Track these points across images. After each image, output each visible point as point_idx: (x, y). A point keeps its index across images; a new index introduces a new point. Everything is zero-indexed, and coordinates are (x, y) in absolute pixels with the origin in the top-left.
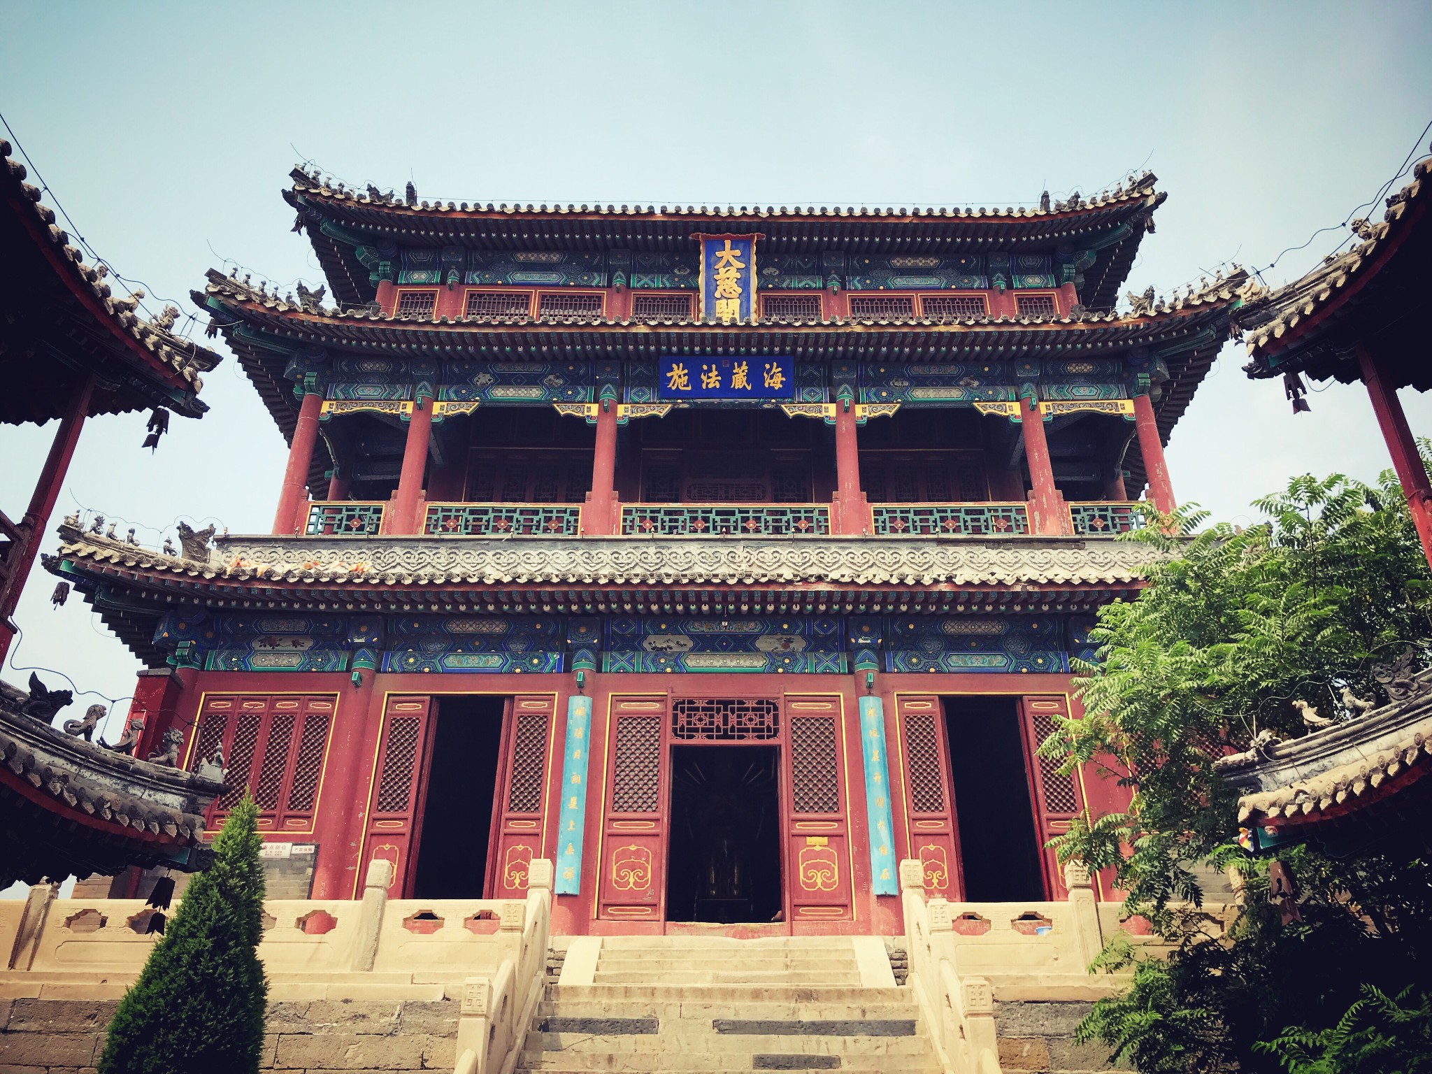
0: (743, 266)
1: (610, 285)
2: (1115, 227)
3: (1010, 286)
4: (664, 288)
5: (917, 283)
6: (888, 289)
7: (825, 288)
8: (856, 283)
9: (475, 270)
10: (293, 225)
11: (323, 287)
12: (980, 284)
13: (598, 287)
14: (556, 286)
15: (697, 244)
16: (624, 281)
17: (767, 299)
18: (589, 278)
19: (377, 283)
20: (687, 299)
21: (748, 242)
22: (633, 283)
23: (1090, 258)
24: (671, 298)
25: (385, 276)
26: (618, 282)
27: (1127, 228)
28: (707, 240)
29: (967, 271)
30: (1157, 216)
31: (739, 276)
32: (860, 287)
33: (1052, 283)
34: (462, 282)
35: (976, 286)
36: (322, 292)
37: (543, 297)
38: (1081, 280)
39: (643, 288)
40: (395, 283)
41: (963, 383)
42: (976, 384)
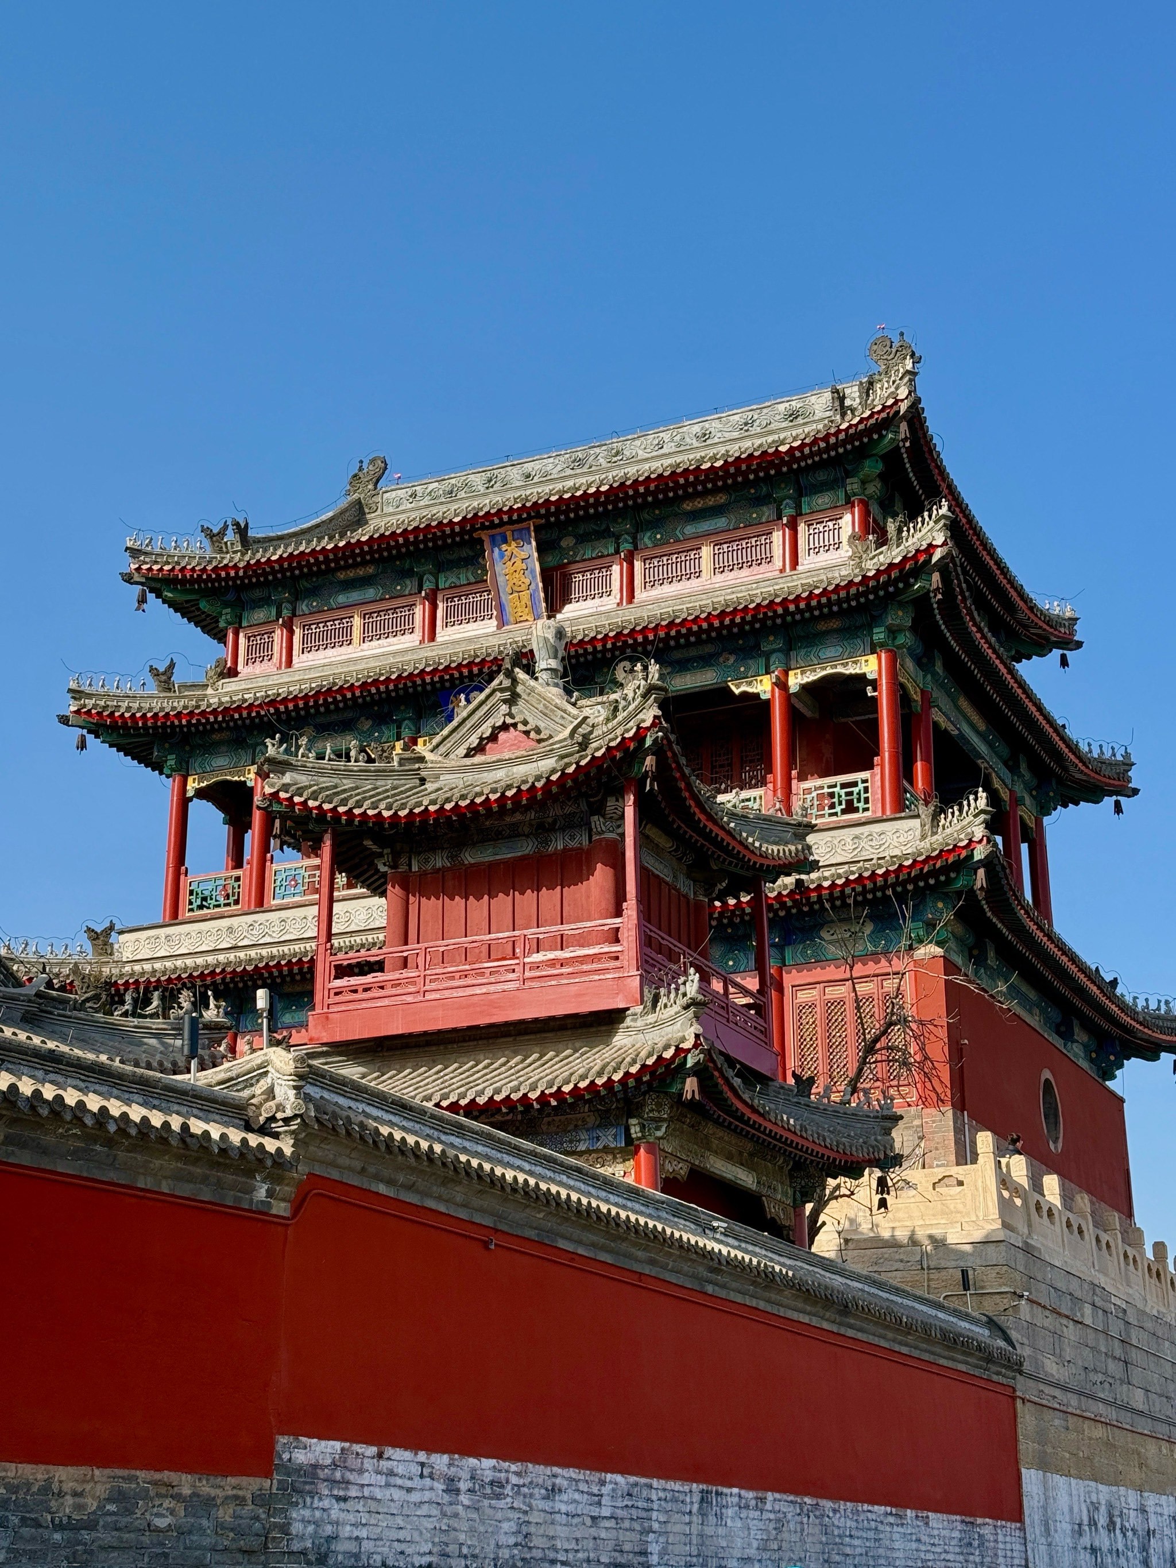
0: (527, 556)
1: (420, 591)
3: (798, 513)
4: (468, 583)
5: (706, 528)
6: (677, 541)
7: (616, 552)
8: (646, 541)
9: (305, 600)
12: (769, 516)
13: (410, 594)
14: (374, 601)
16: (432, 586)
18: (402, 587)
21: (528, 529)
22: (441, 585)
24: (476, 592)
25: (230, 623)
26: (428, 586)
28: (490, 537)
29: (756, 503)
31: (524, 567)
32: (649, 544)
34: (294, 614)
37: (363, 614)
39: (450, 588)
40: (241, 627)
41: (721, 660)
42: (732, 660)
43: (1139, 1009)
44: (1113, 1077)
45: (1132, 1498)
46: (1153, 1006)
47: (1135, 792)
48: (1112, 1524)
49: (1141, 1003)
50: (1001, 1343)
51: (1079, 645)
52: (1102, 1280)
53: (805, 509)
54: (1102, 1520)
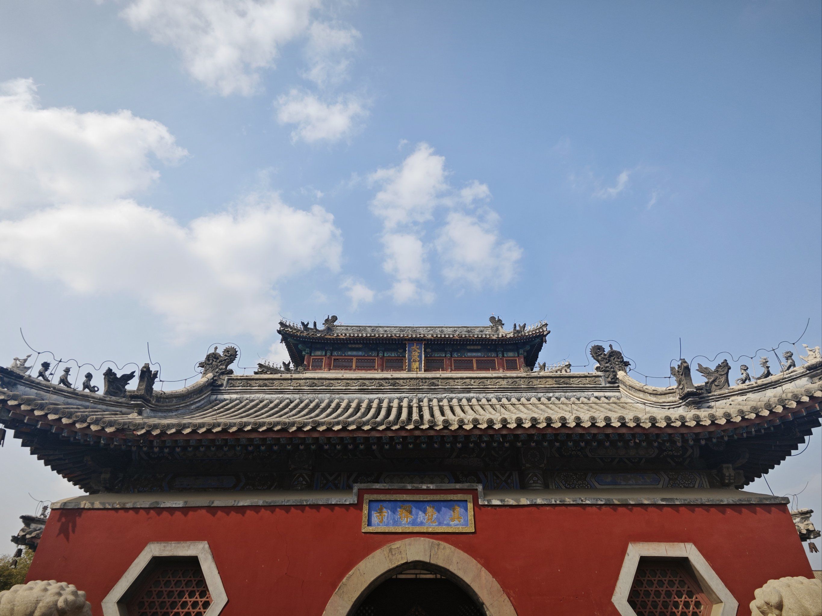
0: (420, 351)
1: (378, 356)
2: (535, 340)
3: (503, 356)
4: (395, 357)
5: (474, 355)
6: (465, 357)
7: (445, 356)
8: (455, 355)
9: (335, 351)
10: (280, 341)
11: (290, 361)
12: (494, 355)
13: (374, 356)
14: (361, 356)
15: (406, 344)
16: (382, 355)
17: (427, 360)
18: (371, 353)
19: (305, 355)
20: (403, 360)
21: (422, 344)
22: (385, 355)
23: (528, 348)
24: (397, 359)
25: (307, 353)
26: (381, 355)
27: (538, 340)
28: (409, 344)
29: (490, 351)
30: (547, 338)
31: (418, 355)
32: (456, 356)
33: (516, 355)
34: (331, 355)
35: (493, 356)
36: (289, 363)
37: (356, 359)
38: (525, 354)
39: (388, 356)
40: (311, 355)
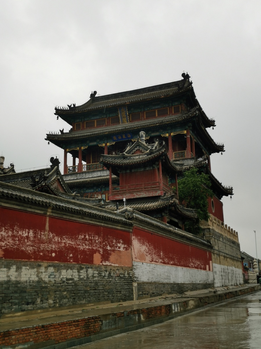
0: (126, 112)
4: (115, 116)
5: (156, 107)
7: (141, 111)
9: (86, 118)
13: (105, 118)
16: (109, 116)
18: (103, 116)
19: (72, 123)
21: (126, 107)
28: (119, 108)
29: (165, 103)
32: (147, 110)
33: (180, 103)
34: (84, 121)
37: (97, 121)
39: (112, 117)
40: (75, 122)
41: (160, 131)
42: (162, 131)
43: (225, 188)
44: (221, 199)
45: (226, 267)
46: (227, 187)
47: (224, 151)
48: (224, 271)
49: (225, 187)
50: (209, 244)
51: (215, 126)
52: (222, 233)
53: (173, 105)
54: (223, 271)
